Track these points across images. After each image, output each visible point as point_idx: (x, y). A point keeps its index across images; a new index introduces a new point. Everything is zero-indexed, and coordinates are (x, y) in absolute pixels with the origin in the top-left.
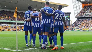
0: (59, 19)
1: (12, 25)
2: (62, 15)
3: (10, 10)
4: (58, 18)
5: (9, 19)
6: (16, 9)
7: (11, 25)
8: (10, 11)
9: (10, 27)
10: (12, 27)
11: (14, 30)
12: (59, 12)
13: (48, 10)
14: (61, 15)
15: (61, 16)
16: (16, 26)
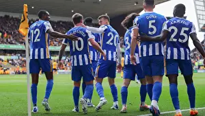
0: (180, 40)
1: (14, 57)
2: (187, 29)
3: (7, 14)
4: (175, 40)
5: (5, 40)
6: (25, 9)
7: (9, 57)
8: (7, 17)
9: (6, 63)
10: (13, 64)
11: (19, 73)
12: (178, 21)
13: (154, 21)
14: (184, 29)
15: (185, 32)
16: (24, 59)
